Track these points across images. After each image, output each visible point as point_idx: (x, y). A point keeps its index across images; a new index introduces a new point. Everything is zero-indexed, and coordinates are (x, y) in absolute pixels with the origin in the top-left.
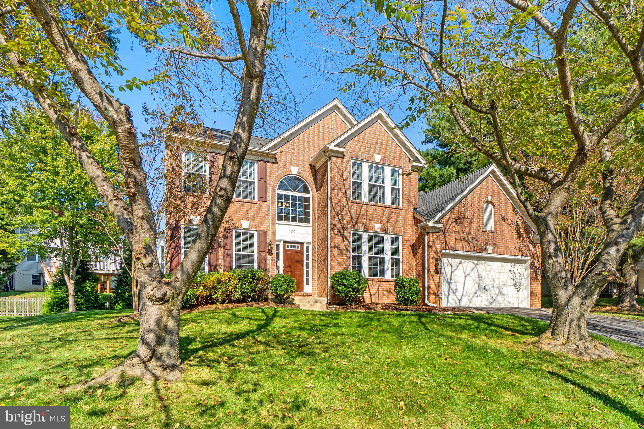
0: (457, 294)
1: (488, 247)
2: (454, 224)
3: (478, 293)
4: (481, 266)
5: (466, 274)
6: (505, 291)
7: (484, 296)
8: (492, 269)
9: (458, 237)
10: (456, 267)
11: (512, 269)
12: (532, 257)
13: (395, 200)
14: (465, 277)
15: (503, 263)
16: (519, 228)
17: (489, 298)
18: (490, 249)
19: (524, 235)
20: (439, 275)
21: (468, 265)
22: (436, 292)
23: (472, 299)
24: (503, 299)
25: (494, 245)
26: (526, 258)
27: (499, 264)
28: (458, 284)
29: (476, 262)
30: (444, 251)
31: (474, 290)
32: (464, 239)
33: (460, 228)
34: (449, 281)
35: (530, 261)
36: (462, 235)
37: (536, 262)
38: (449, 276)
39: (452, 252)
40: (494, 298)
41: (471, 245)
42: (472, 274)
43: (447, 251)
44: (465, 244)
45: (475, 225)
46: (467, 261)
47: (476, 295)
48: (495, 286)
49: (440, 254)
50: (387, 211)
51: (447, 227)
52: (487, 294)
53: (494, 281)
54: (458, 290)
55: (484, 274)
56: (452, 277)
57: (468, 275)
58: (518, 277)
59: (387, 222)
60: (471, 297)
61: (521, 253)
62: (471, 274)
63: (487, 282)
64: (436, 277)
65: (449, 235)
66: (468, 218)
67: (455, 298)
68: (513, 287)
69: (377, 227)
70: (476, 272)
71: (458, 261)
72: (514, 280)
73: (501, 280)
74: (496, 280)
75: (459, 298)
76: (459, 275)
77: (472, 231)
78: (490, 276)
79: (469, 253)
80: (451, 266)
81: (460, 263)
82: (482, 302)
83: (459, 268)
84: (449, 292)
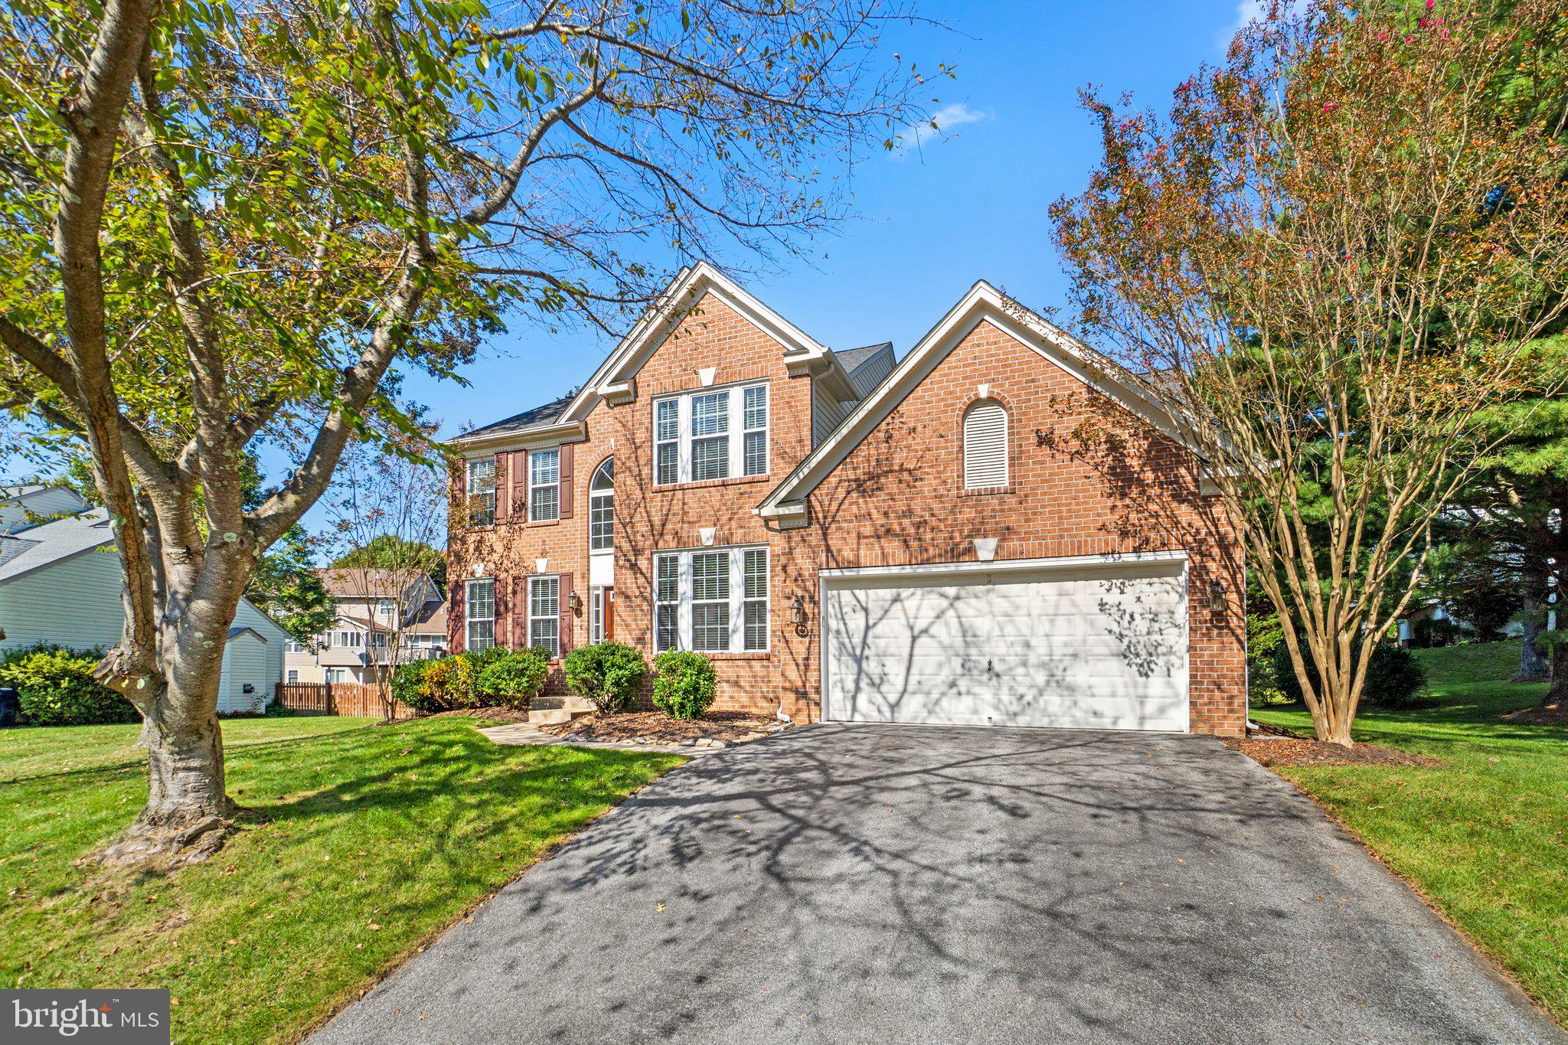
0: (884, 688)
1: (978, 542)
2: (854, 495)
3: (963, 684)
4: (973, 601)
5: (916, 631)
6: (1079, 675)
7: (986, 694)
8: (1017, 607)
9: (868, 530)
10: (881, 613)
11: (1113, 598)
12: (1199, 548)
13: (753, 463)
14: (914, 639)
15: (1069, 585)
16: (1120, 459)
17: (1005, 697)
18: (986, 547)
19: (1149, 476)
20: (807, 640)
21: (922, 604)
22: (800, 684)
23: (937, 702)
24: (1068, 702)
25: (1005, 533)
26: (1164, 556)
27: (1048, 589)
28: (888, 661)
29: (951, 591)
30: (825, 573)
31: (945, 675)
32: (888, 531)
33: (872, 504)
34: (858, 652)
35: (1187, 566)
36: (883, 521)
37: (1212, 566)
38: (857, 640)
39: (847, 573)
40: (1029, 698)
41: (914, 544)
42: (938, 630)
43: (836, 573)
44: (893, 546)
45: (929, 484)
46: (919, 591)
47: (955, 690)
48: (1033, 659)
49: (809, 585)
50: (731, 493)
51: (834, 507)
52: (999, 687)
53: (1027, 645)
54: (891, 677)
55: (983, 625)
56: (869, 640)
57: (925, 631)
58: (1141, 625)
59: (730, 519)
60: (935, 696)
61: (1130, 542)
62: (932, 631)
63: (998, 650)
64: (799, 646)
65: (839, 529)
66: (902, 469)
67: (879, 699)
68: (1116, 665)
69: (707, 534)
70: (954, 622)
71: (887, 593)
72: (1121, 637)
73: (1058, 640)
74: (1033, 642)
75: (893, 698)
76: (892, 634)
77: (917, 505)
78: (1009, 629)
79: (908, 570)
80: (866, 610)
81: (896, 599)
82: (975, 712)
83: (890, 614)
84: (857, 682)
